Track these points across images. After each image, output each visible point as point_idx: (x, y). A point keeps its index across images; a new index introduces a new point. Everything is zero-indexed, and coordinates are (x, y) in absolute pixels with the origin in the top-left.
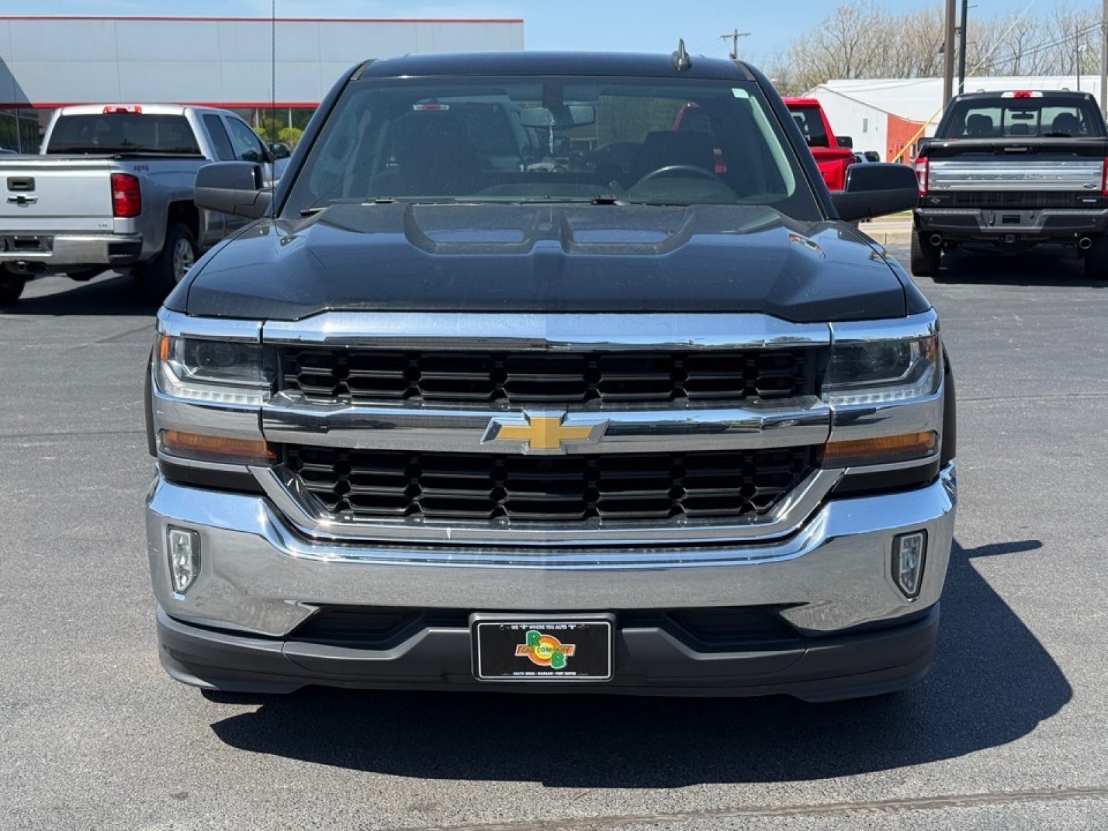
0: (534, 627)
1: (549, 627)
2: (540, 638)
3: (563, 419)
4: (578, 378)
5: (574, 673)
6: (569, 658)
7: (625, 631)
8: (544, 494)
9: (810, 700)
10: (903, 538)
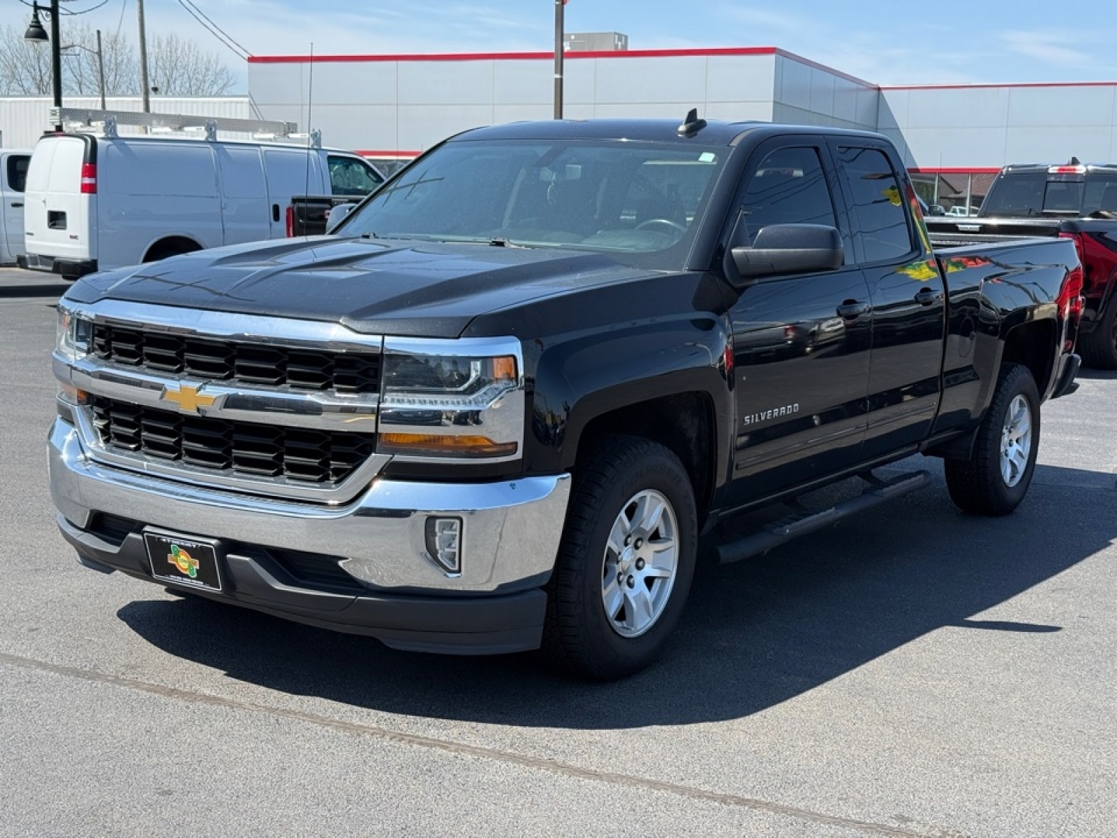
0: (175, 542)
1: (182, 544)
2: (179, 551)
3: (199, 389)
4: (221, 361)
5: (202, 583)
6: (197, 570)
7: (229, 556)
8: (201, 446)
9: (392, 647)
10: (438, 521)
